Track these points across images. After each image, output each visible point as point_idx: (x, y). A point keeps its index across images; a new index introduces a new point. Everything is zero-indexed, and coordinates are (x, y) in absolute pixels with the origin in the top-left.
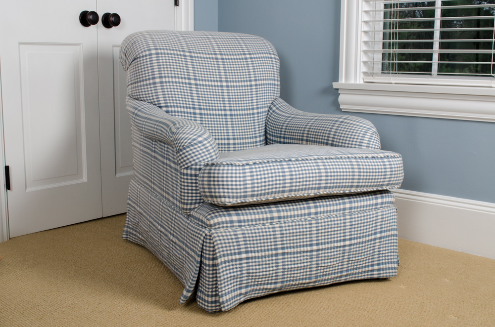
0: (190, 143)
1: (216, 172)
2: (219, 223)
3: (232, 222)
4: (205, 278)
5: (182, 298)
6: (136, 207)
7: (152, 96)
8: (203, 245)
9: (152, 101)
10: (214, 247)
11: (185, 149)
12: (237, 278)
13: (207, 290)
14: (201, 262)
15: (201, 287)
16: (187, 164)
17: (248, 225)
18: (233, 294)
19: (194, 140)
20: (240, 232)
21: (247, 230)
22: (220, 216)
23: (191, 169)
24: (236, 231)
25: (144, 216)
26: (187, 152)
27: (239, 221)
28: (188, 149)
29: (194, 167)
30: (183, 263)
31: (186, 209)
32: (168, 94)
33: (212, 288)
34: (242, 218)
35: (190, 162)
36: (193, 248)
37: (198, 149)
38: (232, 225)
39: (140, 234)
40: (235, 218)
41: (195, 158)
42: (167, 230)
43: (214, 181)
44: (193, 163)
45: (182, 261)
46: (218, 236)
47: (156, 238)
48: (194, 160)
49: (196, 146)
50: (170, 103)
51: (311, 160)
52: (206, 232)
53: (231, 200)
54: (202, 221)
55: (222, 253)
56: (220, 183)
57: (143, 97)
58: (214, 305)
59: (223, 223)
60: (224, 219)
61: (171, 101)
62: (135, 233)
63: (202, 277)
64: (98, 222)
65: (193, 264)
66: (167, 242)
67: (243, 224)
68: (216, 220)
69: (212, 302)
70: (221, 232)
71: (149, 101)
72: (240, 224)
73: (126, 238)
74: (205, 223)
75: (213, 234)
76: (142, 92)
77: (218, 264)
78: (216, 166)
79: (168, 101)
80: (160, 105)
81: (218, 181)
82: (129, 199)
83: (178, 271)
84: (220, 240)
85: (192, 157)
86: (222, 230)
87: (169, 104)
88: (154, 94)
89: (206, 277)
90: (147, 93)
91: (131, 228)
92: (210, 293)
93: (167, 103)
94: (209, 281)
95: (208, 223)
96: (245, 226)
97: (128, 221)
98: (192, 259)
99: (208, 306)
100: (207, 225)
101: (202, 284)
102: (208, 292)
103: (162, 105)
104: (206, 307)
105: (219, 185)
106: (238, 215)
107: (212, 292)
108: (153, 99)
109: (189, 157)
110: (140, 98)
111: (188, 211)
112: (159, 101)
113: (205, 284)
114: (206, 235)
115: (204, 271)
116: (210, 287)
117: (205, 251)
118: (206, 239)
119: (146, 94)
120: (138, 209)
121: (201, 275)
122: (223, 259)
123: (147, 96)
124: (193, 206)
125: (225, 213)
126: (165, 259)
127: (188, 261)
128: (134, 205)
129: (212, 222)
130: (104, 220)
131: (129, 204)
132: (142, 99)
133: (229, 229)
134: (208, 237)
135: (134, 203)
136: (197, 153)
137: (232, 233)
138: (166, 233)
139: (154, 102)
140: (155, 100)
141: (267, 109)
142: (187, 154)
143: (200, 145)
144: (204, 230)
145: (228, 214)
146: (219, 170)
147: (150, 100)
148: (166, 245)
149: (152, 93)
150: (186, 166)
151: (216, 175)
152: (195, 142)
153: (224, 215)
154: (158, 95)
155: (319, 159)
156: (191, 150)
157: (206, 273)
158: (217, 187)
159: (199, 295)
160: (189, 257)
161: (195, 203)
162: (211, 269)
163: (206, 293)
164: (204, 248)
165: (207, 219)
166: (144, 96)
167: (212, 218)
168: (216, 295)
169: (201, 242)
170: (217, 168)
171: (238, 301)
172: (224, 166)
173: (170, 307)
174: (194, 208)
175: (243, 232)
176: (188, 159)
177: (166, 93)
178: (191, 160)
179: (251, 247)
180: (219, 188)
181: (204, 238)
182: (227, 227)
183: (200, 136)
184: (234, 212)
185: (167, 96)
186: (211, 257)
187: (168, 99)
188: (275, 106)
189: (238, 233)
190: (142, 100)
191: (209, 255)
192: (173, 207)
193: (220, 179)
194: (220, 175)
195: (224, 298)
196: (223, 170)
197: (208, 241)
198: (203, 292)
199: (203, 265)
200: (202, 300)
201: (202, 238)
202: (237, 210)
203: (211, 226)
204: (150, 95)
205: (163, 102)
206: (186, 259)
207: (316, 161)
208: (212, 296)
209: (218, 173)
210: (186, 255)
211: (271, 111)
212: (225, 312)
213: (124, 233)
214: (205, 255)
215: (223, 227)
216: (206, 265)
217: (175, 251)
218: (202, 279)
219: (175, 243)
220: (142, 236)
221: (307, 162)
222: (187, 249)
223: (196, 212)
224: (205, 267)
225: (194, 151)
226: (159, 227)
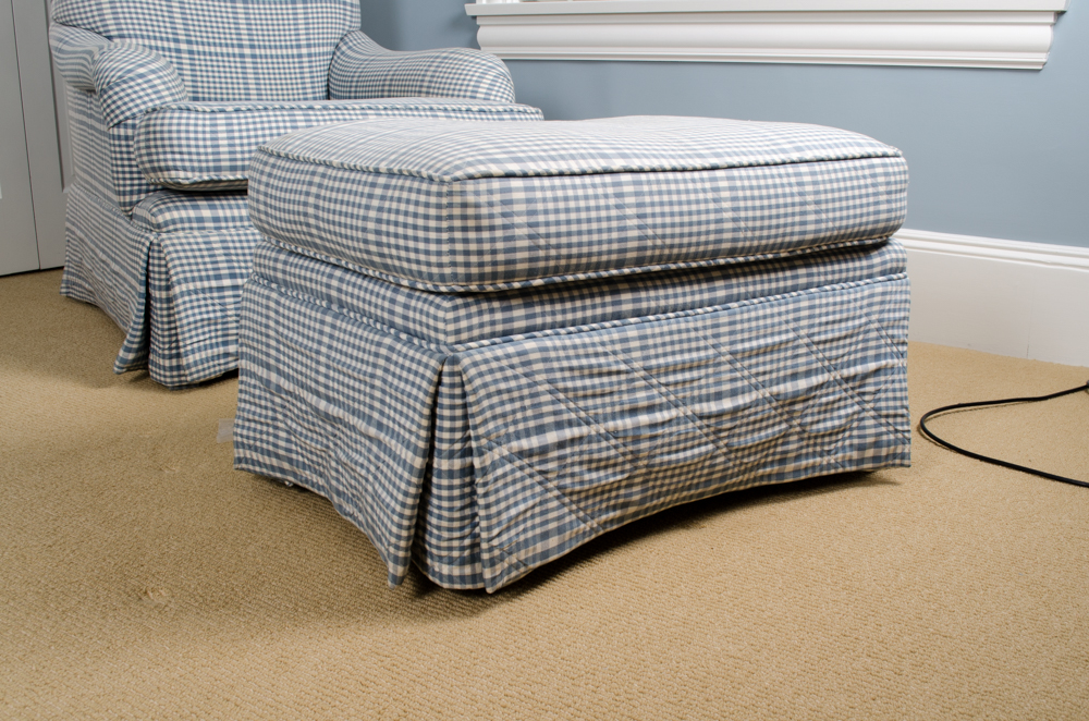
0: (120, 77)
1: (159, 122)
2: (174, 222)
3: (200, 220)
5: (117, 363)
6: (77, 231)
7: (93, 17)
8: (148, 264)
9: (94, 26)
10: (166, 266)
11: (111, 88)
12: (216, 324)
13: (161, 346)
14: (148, 296)
15: (153, 343)
16: (117, 116)
17: (235, 227)
18: (211, 352)
19: (130, 71)
20: (217, 238)
21: (231, 235)
22: (177, 208)
23: (126, 126)
24: (208, 236)
26: (116, 93)
27: (216, 219)
28: (117, 89)
29: (130, 122)
31: (125, 204)
32: (123, 13)
33: (170, 342)
34: (221, 213)
35: (123, 113)
36: (135, 272)
37: (137, 88)
38: (201, 225)
39: (84, 280)
40: (206, 213)
41: (131, 105)
42: (108, 255)
43: (155, 139)
44: (128, 114)
45: (126, 303)
46: (173, 245)
48: (129, 109)
49: (132, 84)
50: (128, 29)
51: (354, 109)
52: (152, 238)
53: (190, 175)
54: (145, 220)
55: (181, 276)
56: (167, 142)
57: (76, 20)
58: (175, 373)
59: (182, 220)
60: (183, 214)
61: (130, 27)
63: (152, 325)
64: (30, 277)
66: (110, 277)
67: (223, 224)
68: (168, 216)
69: (171, 368)
70: (178, 238)
71: (88, 27)
72: (217, 225)
73: (67, 293)
74: (149, 223)
75: (163, 240)
76: (73, 9)
77: (175, 296)
78: (159, 112)
79: (124, 27)
80: (108, 34)
81: (162, 139)
82: (68, 220)
84: (177, 251)
85: (125, 104)
86: (181, 234)
87: (126, 32)
88: (95, 13)
90: (82, 10)
91: (73, 274)
92: (167, 352)
93: (122, 29)
94: (163, 330)
95: (153, 220)
96: (227, 228)
98: (134, 293)
99: (165, 376)
100: (152, 225)
101: (153, 337)
102: (164, 349)
103: (112, 33)
104: (162, 379)
105: (163, 146)
106: (212, 207)
107: (170, 349)
108: (95, 22)
109: (119, 103)
110: (71, 21)
111: (128, 208)
112: (107, 25)
113: (157, 337)
114: (151, 243)
115: (153, 312)
116: (167, 339)
117: (152, 275)
118: (153, 251)
119: (80, 13)
122: (184, 287)
123: (83, 16)
124: (135, 198)
125: (187, 203)
126: (113, 311)
127: (131, 299)
128: (73, 228)
129: (160, 219)
130: (43, 273)
131: (68, 229)
132: (75, 23)
133: (196, 233)
135: (73, 224)
136: (134, 96)
137: (200, 240)
138: (108, 260)
139: (97, 27)
140: (99, 24)
141: (332, 49)
142: (115, 98)
143: (140, 81)
144: (147, 235)
145: (192, 205)
146: (163, 118)
147: (89, 24)
148: (109, 283)
149: (91, 11)
150: (116, 121)
151: (158, 128)
152: (131, 75)
153: (185, 208)
154: (103, 15)
155: (370, 108)
156: (123, 90)
157: (157, 315)
158: (160, 150)
159: (152, 357)
160: (131, 291)
161: (140, 192)
162: (165, 306)
163: (160, 352)
164: (151, 268)
165: (152, 215)
166: (78, 17)
167: (161, 211)
168: (178, 356)
169: (143, 256)
170: (161, 115)
171: (222, 367)
172: (173, 110)
173: (100, 384)
174: (138, 202)
175: (223, 238)
176: (118, 107)
177: (119, 10)
178: (124, 108)
179: (240, 268)
180: (165, 153)
181: (149, 249)
182: (191, 228)
183: (141, 66)
184: (205, 203)
185: (121, 16)
187: (122, 21)
188: (346, 44)
189: (212, 239)
190: (74, 26)
191: (160, 280)
193: (166, 135)
194: (166, 128)
195: (191, 359)
196: (171, 118)
197: (156, 255)
198: (156, 351)
199: (151, 301)
200: (156, 367)
201: (145, 250)
202: (212, 200)
203: (159, 226)
204: (89, 15)
205: (114, 27)
206: (129, 297)
207: (363, 112)
208: (171, 357)
209: (162, 125)
210: (128, 289)
211: (338, 54)
213: (63, 285)
214: (152, 282)
215: (183, 229)
217: (118, 288)
218: (153, 328)
219: (117, 274)
220: (88, 284)
221: (345, 112)
222: (129, 277)
223: (142, 208)
224: (154, 304)
225: (129, 91)
226: (101, 254)
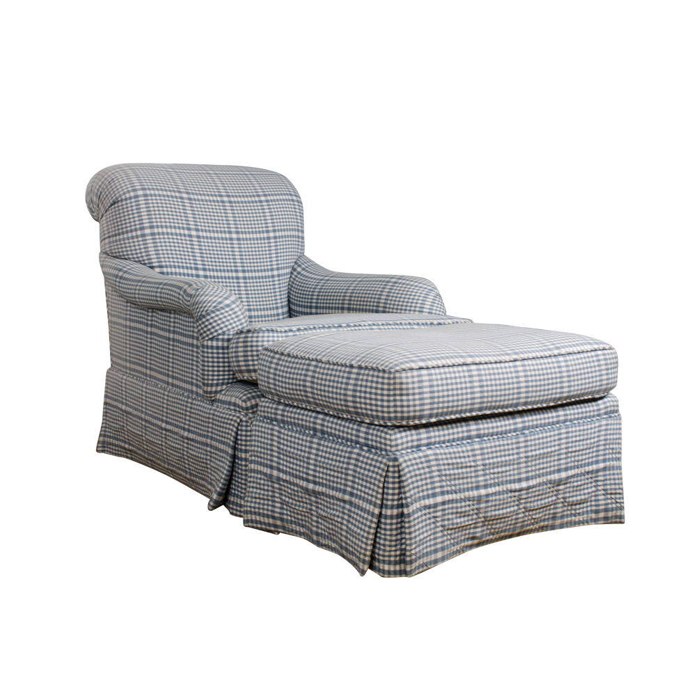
0: (215, 307)
1: (254, 339)
4: (240, 476)
6: (120, 405)
7: (141, 253)
8: (237, 434)
9: (141, 259)
11: (209, 314)
14: (234, 457)
15: (235, 490)
16: (212, 333)
19: (220, 303)
23: (218, 340)
25: (135, 416)
26: (212, 318)
28: (213, 315)
29: (220, 337)
30: (207, 464)
31: (211, 392)
32: (162, 250)
35: (216, 331)
36: (223, 439)
39: (125, 442)
41: (222, 325)
42: (177, 426)
43: (252, 351)
44: (220, 331)
45: (204, 461)
47: (157, 442)
48: (221, 328)
49: (223, 311)
50: (165, 262)
52: (242, 417)
54: (235, 404)
57: (128, 255)
62: (117, 442)
63: (235, 476)
65: (223, 460)
66: (177, 442)
71: (137, 260)
73: (102, 451)
74: (239, 406)
76: (126, 247)
78: (253, 333)
79: (163, 260)
80: (151, 265)
83: (196, 476)
85: (218, 325)
87: (164, 264)
88: (143, 250)
89: (242, 474)
90: (133, 248)
91: (110, 437)
93: (161, 262)
98: (222, 454)
100: (242, 408)
101: (235, 485)
103: (154, 265)
108: (142, 257)
109: (214, 324)
110: (124, 255)
111: (213, 395)
112: (150, 259)
113: (240, 485)
114: (241, 421)
115: (238, 468)
117: (239, 442)
118: (242, 426)
119: (131, 250)
120: (124, 407)
121: (234, 473)
123: (134, 252)
124: (219, 388)
126: (174, 466)
127: (216, 459)
128: (115, 403)
132: (126, 257)
134: (244, 424)
138: (176, 430)
139: (144, 260)
140: (145, 258)
142: (211, 321)
143: (227, 309)
144: (238, 415)
146: (257, 337)
147: (138, 257)
148: (177, 446)
149: (140, 249)
150: (210, 336)
151: (254, 344)
152: (221, 306)
154: (148, 251)
156: (217, 316)
157: (241, 470)
158: (255, 358)
159: (232, 499)
160: (217, 452)
161: (223, 384)
164: (239, 437)
165: (243, 401)
166: (129, 253)
169: (235, 429)
170: (255, 335)
172: (264, 332)
174: (221, 391)
176: (213, 327)
177: (160, 248)
178: (217, 328)
181: (239, 424)
183: (226, 299)
185: (161, 252)
186: (248, 448)
187: (162, 256)
190: (126, 259)
191: (246, 446)
192: (186, 394)
196: (263, 337)
197: (244, 428)
199: (237, 461)
200: (236, 506)
201: (236, 425)
203: (247, 409)
204: (138, 251)
205: (156, 260)
206: (211, 456)
210: (212, 451)
213: (100, 445)
214: (239, 447)
216: (241, 459)
217: (192, 450)
218: (236, 479)
219: (192, 440)
220: (130, 444)
222: (214, 443)
223: (224, 394)
224: (240, 462)
226: (164, 425)
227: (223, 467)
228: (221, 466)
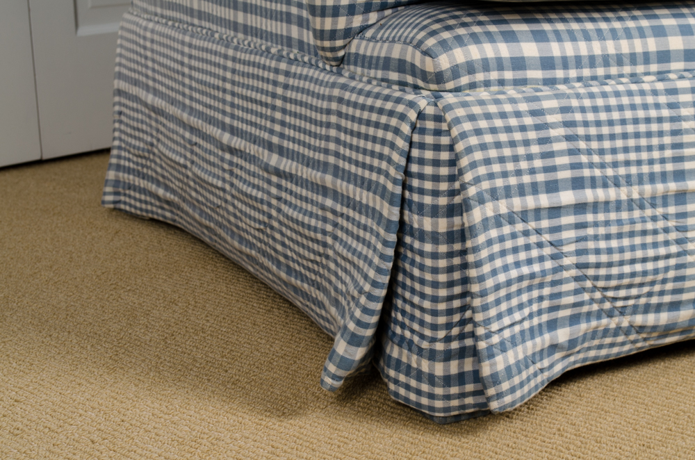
2: (470, 68)
3: (519, 63)
4: (417, 286)
5: (332, 368)
6: (142, 94)
8: (409, 159)
10: (452, 163)
12: (541, 286)
13: (428, 332)
14: (402, 227)
15: (403, 326)
17: (579, 79)
18: (530, 346)
20: (553, 104)
21: (578, 96)
22: (475, 38)
24: (537, 99)
25: (171, 118)
27: (547, 63)
30: (325, 245)
31: (333, 35)
33: (449, 326)
34: (555, 49)
36: (367, 174)
38: (520, 74)
39: (158, 184)
40: (530, 49)
42: (255, 140)
45: (319, 236)
46: (472, 118)
47: (215, 181)
52: (422, 103)
54: (402, 66)
55: (485, 185)
58: (454, 390)
59: (486, 65)
60: (488, 50)
62: (143, 183)
63: (404, 286)
64: (29, 172)
65: (368, 236)
66: (256, 181)
67: (560, 74)
68: (459, 55)
69: (447, 380)
70: (481, 103)
72: (549, 74)
73: (115, 202)
74: (413, 71)
75: (449, 108)
77: (471, 228)
82: (120, 76)
83: (303, 278)
84: (478, 132)
86: (483, 94)
89: (422, 282)
91: (129, 171)
92: (440, 346)
94: (435, 299)
95: (429, 66)
96: (566, 81)
97: (120, 148)
98: (363, 220)
99: (431, 396)
100: (424, 75)
101: (404, 313)
102: (433, 340)
104: (425, 401)
106: (540, 37)
107: (448, 339)
111: (339, 43)
113: (417, 313)
114: (421, 116)
115: (413, 263)
116: (442, 320)
117: (415, 183)
118: (423, 131)
120: (150, 98)
121: (400, 277)
122: (489, 209)
124: (357, 21)
125: (492, 28)
126: (252, 246)
127: (347, 232)
128: (134, 90)
129: (444, 62)
130: (46, 167)
131: (120, 92)
133: (511, 92)
134: (430, 125)
135: (136, 83)
137: (523, 107)
138: (253, 149)
144: (410, 97)
145: (503, 33)
148: (254, 192)
153: (490, 37)
157: (422, 267)
159: (395, 354)
160: (351, 213)
161: (367, 8)
162: (443, 248)
163: (425, 345)
164: (414, 168)
165: (426, 53)
167: (444, 45)
169: (401, 143)
171: (546, 374)
173: (284, 408)
174: (363, 29)
175: (564, 103)
179: (591, 165)
181: (414, 127)
182: (501, 82)
184: (524, 27)
186: (443, 201)
189: (547, 104)
191: (435, 193)
192: (273, 50)
195: (500, 363)
197: (429, 139)
198: (411, 342)
199: (408, 240)
200: (408, 374)
201: (406, 129)
202: (537, 21)
203: (439, 78)
206: (335, 225)
208: (448, 356)
210: (338, 208)
212: (505, 415)
213: (108, 189)
214: (416, 197)
215: (487, 84)
216: (422, 235)
217: (290, 205)
218: (407, 295)
219: (289, 177)
220: (167, 188)
222: (342, 186)
223: (373, 38)
224: (417, 245)
226: (226, 138)
227: (366, 258)
228: (360, 255)
